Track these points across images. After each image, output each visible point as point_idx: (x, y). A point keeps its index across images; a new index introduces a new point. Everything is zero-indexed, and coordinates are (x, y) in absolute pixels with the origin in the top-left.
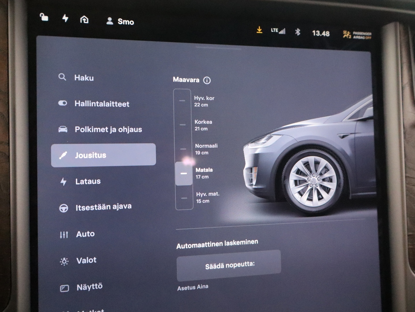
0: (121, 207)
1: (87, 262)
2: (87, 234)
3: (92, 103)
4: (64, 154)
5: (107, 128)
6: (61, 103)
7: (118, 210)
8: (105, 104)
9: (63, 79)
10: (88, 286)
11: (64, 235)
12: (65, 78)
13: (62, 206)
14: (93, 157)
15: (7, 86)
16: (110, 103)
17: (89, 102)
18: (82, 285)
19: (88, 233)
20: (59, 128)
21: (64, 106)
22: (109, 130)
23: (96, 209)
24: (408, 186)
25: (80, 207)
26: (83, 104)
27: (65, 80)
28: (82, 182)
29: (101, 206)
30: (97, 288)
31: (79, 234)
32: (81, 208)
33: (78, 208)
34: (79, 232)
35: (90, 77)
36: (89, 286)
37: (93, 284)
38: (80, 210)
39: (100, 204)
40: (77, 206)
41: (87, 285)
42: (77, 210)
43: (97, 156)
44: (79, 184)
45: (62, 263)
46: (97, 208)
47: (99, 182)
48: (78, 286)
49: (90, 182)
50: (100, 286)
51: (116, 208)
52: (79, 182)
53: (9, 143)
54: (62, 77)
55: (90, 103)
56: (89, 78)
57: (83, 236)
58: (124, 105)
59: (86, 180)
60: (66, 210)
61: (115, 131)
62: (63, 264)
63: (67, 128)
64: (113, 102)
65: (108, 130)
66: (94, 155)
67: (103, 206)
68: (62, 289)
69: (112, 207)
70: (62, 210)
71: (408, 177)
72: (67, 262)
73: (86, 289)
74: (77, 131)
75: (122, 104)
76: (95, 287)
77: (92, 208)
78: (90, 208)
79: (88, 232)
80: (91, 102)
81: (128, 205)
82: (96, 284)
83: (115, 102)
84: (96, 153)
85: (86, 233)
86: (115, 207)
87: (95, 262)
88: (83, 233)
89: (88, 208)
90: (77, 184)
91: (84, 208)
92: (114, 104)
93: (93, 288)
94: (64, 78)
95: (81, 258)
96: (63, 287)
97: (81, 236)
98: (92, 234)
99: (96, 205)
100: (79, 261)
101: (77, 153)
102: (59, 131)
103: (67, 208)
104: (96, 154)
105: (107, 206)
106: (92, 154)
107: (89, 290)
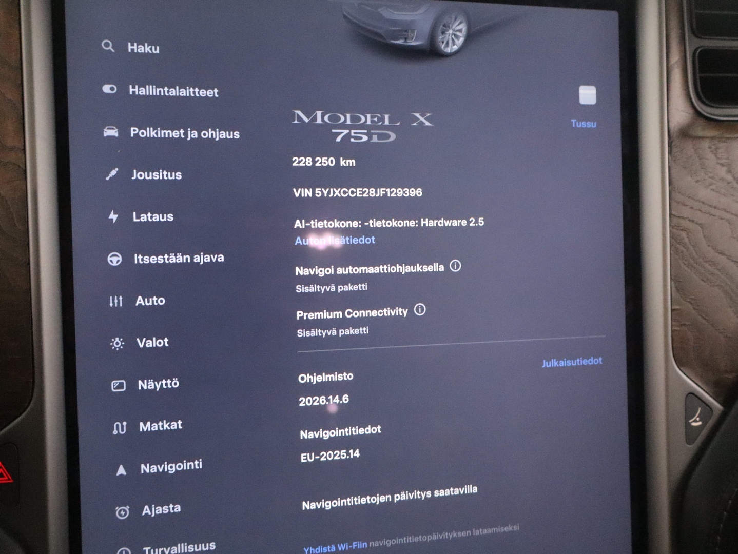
0: (207, 258)
1: (154, 346)
2: (153, 301)
3: (158, 90)
4: (114, 173)
5: (182, 131)
6: (106, 89)
7: (202, 263)
8: (179, 92)
9: (110, 50)
10: (156, 383)
11: (116, 301)
12: (113, 48)
13: (111, 256)
14: (161, 178)
15: (19, 56)
16: (186, 90)
17: (153, 88)
18: (146, 381)
19: (155, 299)
20: (105, 130)
21: (112, 94)
22: (186, 134)
23: (167, 262)
24: (675, 231)
25: (140, 257)
26: (143, 92)
27: (113, 51)
28: (144, 218)
29: (174, 257)
30: (169, 386)
31: (140, 301)
32: (142, 260)
33: (138, 259)
34: (140, 298)
35: (153, 47)
36: (158, 384)
37: (164, 380)
38: (141, 262)
39: (173, 254)
40: (136, 255)
41: (154, 382)
42: (136, 262)
43: (167, 175)
44: (138, 220)
45: (113, 345)
46: (168, 259)
47: (170, 217)
48: (140, 382)
49: (157, 218)
50: (175, 384)
51: (199, 261)
52: (138, 217)
53: (24, 150)
54: (108, 46)
55: (154, 90)
56: (151, 49)
57: (147, 304)
58: (210, 93)
59: (149, 215)
60: (118, 261)
61: (196, 137)
62: (116, 348)
63: (118, 131)
64: (191, 88)
65: (184, 134)
66: (163, 175)
67: (177, 257)
68: (115, 387)
69: (192, 258)
70: (111, 261)
71: (674, 216)
72: (122, 345)
73: (153, 387)
74: (134, 134)
75: (207, 91)
76: (166, 384)
77: (160, 259)
78: (157, 260)
79: (155, 297)
80: (156, 88)
81: (219, 256)
82: (169, 380)
83: (194, 88)
84: (165, 171)
85: (151, 299)
86: (197, 259)
87: (167, 345)
88: (146, 300)
89: (153, 260)
90: (135, 220)
91: (147, 260)
92: (194, 93)
93: (164, 387)
94: (110, 48)
95: (144, 339)
96: (117, 383)
97: (143, 304)
98: (162, 301)
99: (166, 255)
100: (141, 343)
101: (135, 171)
102: (105, 134)
103: (120, 258)
104: (165, 173)
105: (185, 257)
106: (159, 172)
107: (158, 390)
